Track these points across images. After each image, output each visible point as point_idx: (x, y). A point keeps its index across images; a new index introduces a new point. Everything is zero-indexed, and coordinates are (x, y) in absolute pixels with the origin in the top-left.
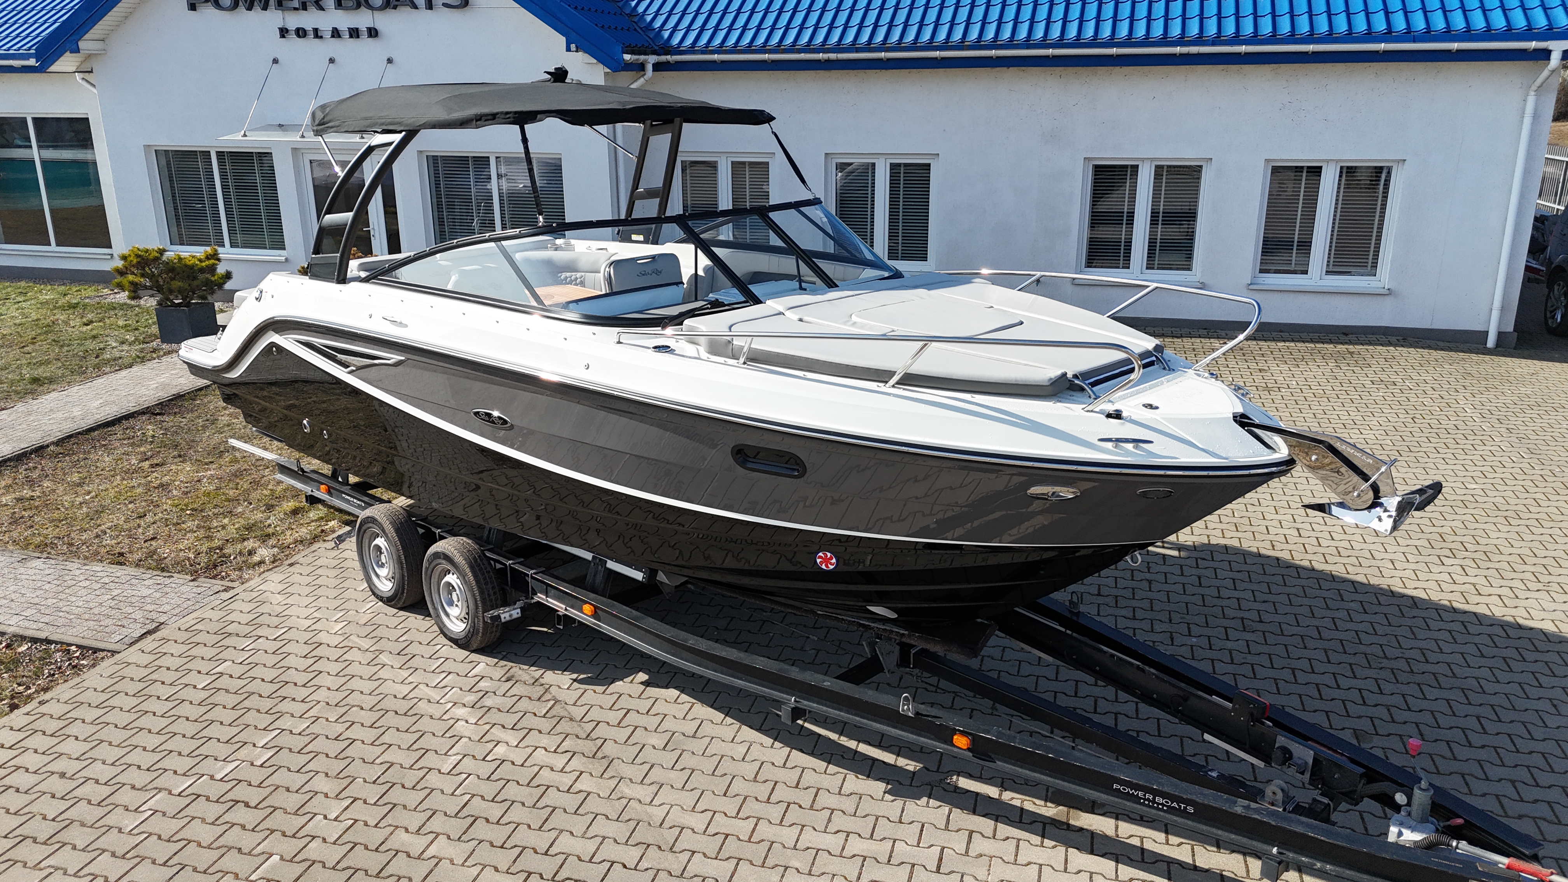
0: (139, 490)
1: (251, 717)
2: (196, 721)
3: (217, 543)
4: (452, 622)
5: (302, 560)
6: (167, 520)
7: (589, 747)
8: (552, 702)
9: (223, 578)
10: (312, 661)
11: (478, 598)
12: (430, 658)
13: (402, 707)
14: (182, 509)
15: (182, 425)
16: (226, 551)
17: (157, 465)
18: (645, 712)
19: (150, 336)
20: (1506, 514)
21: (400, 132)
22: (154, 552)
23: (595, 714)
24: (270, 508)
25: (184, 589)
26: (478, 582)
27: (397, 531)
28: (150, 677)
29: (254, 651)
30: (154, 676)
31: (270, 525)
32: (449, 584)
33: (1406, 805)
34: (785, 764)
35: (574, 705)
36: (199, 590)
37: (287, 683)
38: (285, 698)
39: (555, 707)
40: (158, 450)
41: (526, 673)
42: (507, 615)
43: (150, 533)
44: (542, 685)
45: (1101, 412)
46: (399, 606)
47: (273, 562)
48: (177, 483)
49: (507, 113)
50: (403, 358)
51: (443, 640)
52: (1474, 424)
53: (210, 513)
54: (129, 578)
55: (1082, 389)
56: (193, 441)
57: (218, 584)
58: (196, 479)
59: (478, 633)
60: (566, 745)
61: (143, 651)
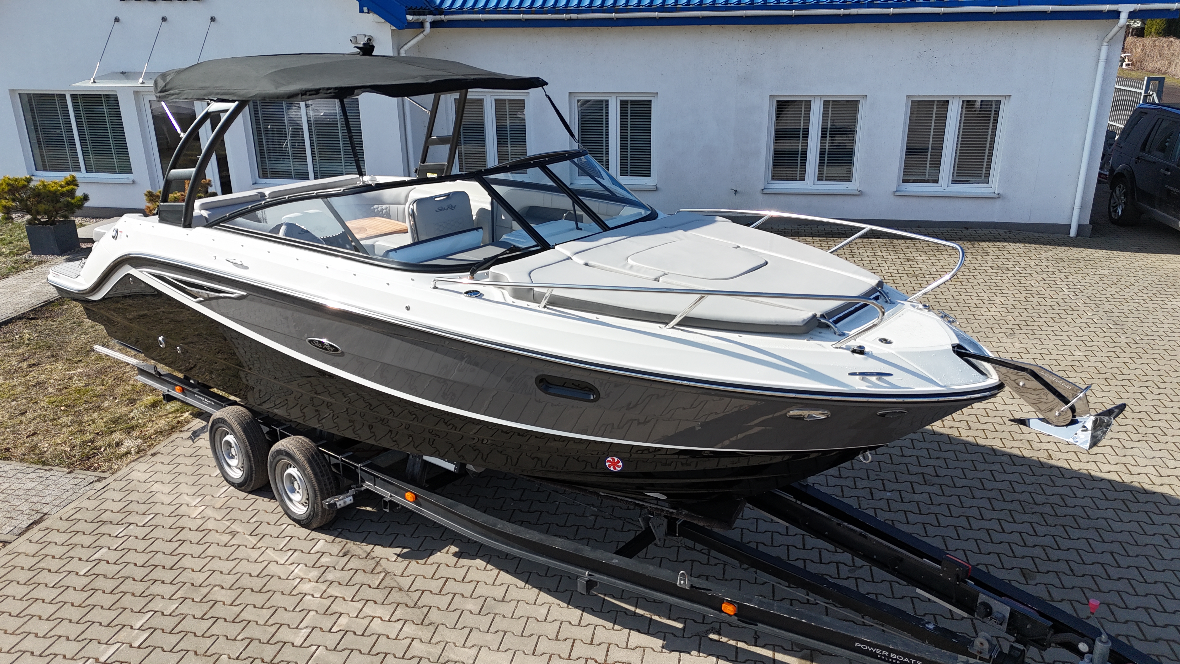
0: (20, 389)
1: (127, 601)
2: (80, 606)
3: (88, 437)
4: (295, 505)
5: (163, 450)
6: (45, 416)
7: (417, 614)
8: (383, 574)
9: (95, 469)
10: (177, 544)
11: (317, 488)
12: (278, 537)
13: (258, 584)
14: (57, 406)
15: (53, 327)
16: (97, 444)
17: (34, 365)
18: (460, 580)
19: (22, 249)
20: (1105, 376)
21: (233, 101)
22: (35, 447)
23: (420, 584)
24: (132, 402)
25: (63, 481)
26: (315, 475)
27: (244, 430)
28: (38, 566)
29: (126, 538)
30: (42, 565)
31: (133, 418)
32: (290, 476)
33: (1088, 653)
34: (580, 622)
35: (401, 576)
36: (76, 481)
37: (156, 566)
38: (156, 581)
39: (386, 579)
40: (33, 351)
41: (360, 548)
42: (342, 502)
43: (31, 429)
44: (373, 558)
45: (847, 348)
46: (248, 490)
47: (138, 453)
48: (51, 381)
49: (329, 89)
50: (245, 294)
51: (286, 519)
52: (1071, 301)
53: (81, 408)
54: (14, 472)
55: (828, 326)
56: (63, 342)
57: (91, 475)
58: (67, 377)
59: (317, 515)
60: (398, 614)
61: (30, 541)
